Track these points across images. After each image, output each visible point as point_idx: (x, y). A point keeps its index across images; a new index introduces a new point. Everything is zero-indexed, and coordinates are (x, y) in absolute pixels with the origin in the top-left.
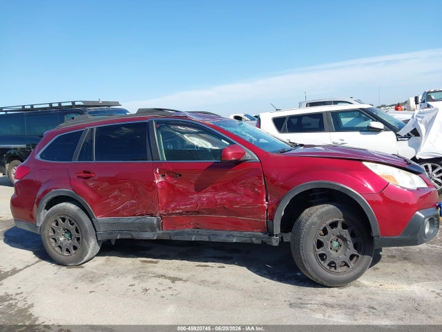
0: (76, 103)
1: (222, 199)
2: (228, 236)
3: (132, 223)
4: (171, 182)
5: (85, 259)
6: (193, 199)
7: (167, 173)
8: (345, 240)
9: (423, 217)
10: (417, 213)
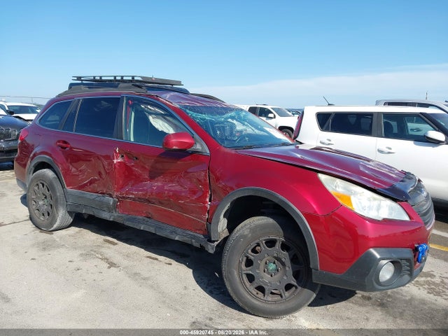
0: (136, 78)
1: (169, 191)
2: (172, 232)
3: (93, 199)
4: (128, 164)
5: (55, 226)
6: (145, 185)
7: (125, 153)
8: (283, 264)
9: (378, 256)
10: (372, 250)
